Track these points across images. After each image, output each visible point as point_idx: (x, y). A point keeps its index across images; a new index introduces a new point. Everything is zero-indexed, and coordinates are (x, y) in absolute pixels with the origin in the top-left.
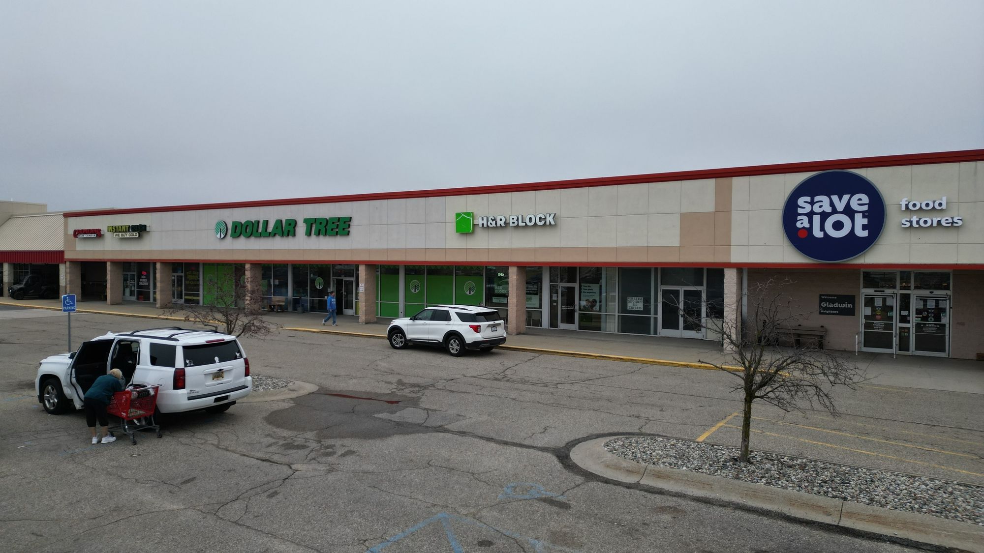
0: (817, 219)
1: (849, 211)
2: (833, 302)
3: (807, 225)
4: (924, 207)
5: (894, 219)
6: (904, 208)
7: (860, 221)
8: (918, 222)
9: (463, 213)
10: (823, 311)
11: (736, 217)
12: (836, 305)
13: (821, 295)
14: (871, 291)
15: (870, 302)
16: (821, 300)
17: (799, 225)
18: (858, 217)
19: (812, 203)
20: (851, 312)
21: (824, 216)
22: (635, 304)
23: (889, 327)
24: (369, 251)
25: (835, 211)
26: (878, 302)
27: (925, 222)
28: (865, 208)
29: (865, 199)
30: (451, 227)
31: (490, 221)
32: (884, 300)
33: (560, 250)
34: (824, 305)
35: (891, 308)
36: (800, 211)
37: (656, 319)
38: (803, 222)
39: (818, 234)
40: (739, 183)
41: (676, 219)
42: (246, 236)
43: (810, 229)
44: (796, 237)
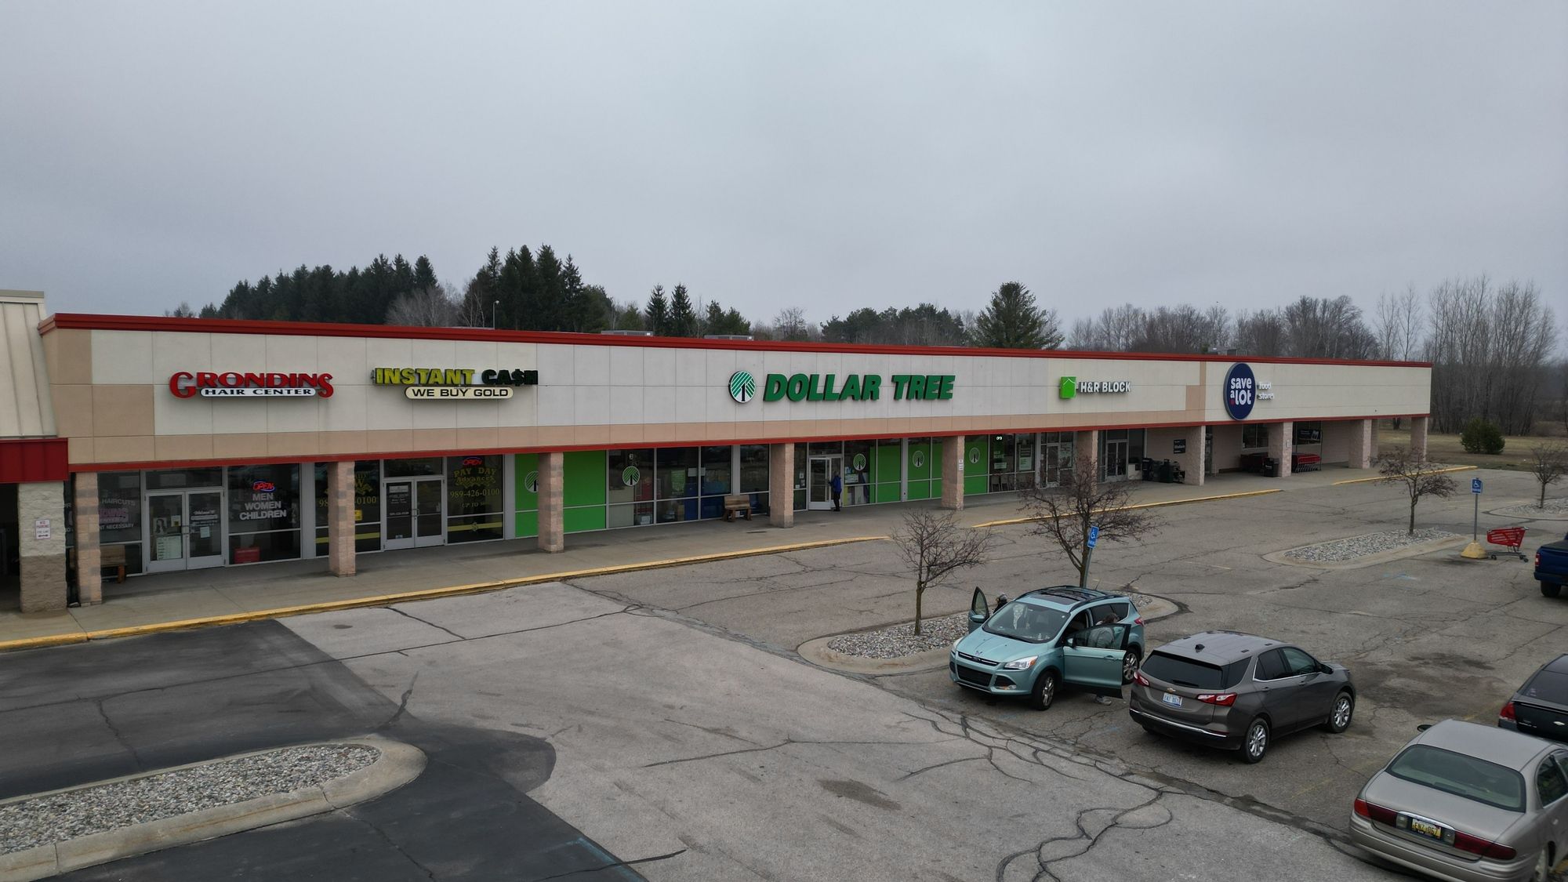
0: (1237, 391)
1: (1246, 389)
3: (1234, 396)
4: (1265, 388)
5: (1258, 393)
7: (1249, 395)
8: (1265, 396)
9: (1070, 378)
10: (1175, 451)
11: (1208, 390)
12: (1180, 446)
13: (1174, 441)
16: (1175, 444)
17: (1230, 396)
18: (1249, 391)
19: (1236, 383)
21: (1239, 390)
24: (972, 418)
25: (1242, 389)
28: (1250, 387)
29: (1250, 382)
30: (1052, 392)
31: (1089, 387)
33: (1126, 414)
34: (1176, 447)
36: (1231, 387)
38: (1232, 396)
39: (1237, 403)
40: (1209, 365)
41: (1183, 391)
42: (793, 399)
43: (1234, 399)
44: (1230, 405)
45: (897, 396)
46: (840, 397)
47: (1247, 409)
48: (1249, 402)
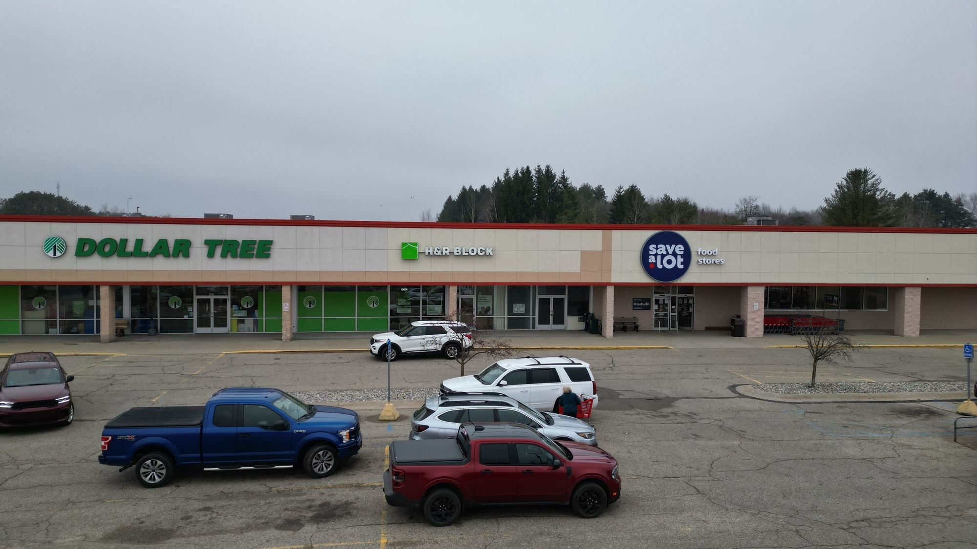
0: (659, 257)
1: (675, 254)
2: (639, 302)
3: (654, 261)
4: (708, 254)
5: (694, 258)
6: (699, 254)
7: (680, 260)
8: (706, 261)
9: (410, 243)
10: (634, 308)
11: (615, 255)
12: (641, 304)
13: (633, 299)
14: (657, 296)
15: (657, 302)
16: (634, 302)
17: (650, 261)
18: (679, 257)
19: (657, 249)
20: (648, 308)
21: (663, 256)
22: (519, 308)
23: (666, 315)
24: (296, 273)
25: (668, 254)
26: (661, 302)
27: (709, 261)
28: (682, 253)
29: (682, 248)
30: (397, 254)
31: (436, 250)
32: (664, 300)
34: (635, 304)
35: (667, 305)
36: (651, 253)
37: (534, 319)
38: (652, 260)
39: (660, 266)
40: (616, 234)
41: (579, 254)
42: (105, 255)
43: (656, 264)
44: (649, 268)
45: (211, 255)
46: (154, 254)
47: (678, 273)
48: (681, 267)
